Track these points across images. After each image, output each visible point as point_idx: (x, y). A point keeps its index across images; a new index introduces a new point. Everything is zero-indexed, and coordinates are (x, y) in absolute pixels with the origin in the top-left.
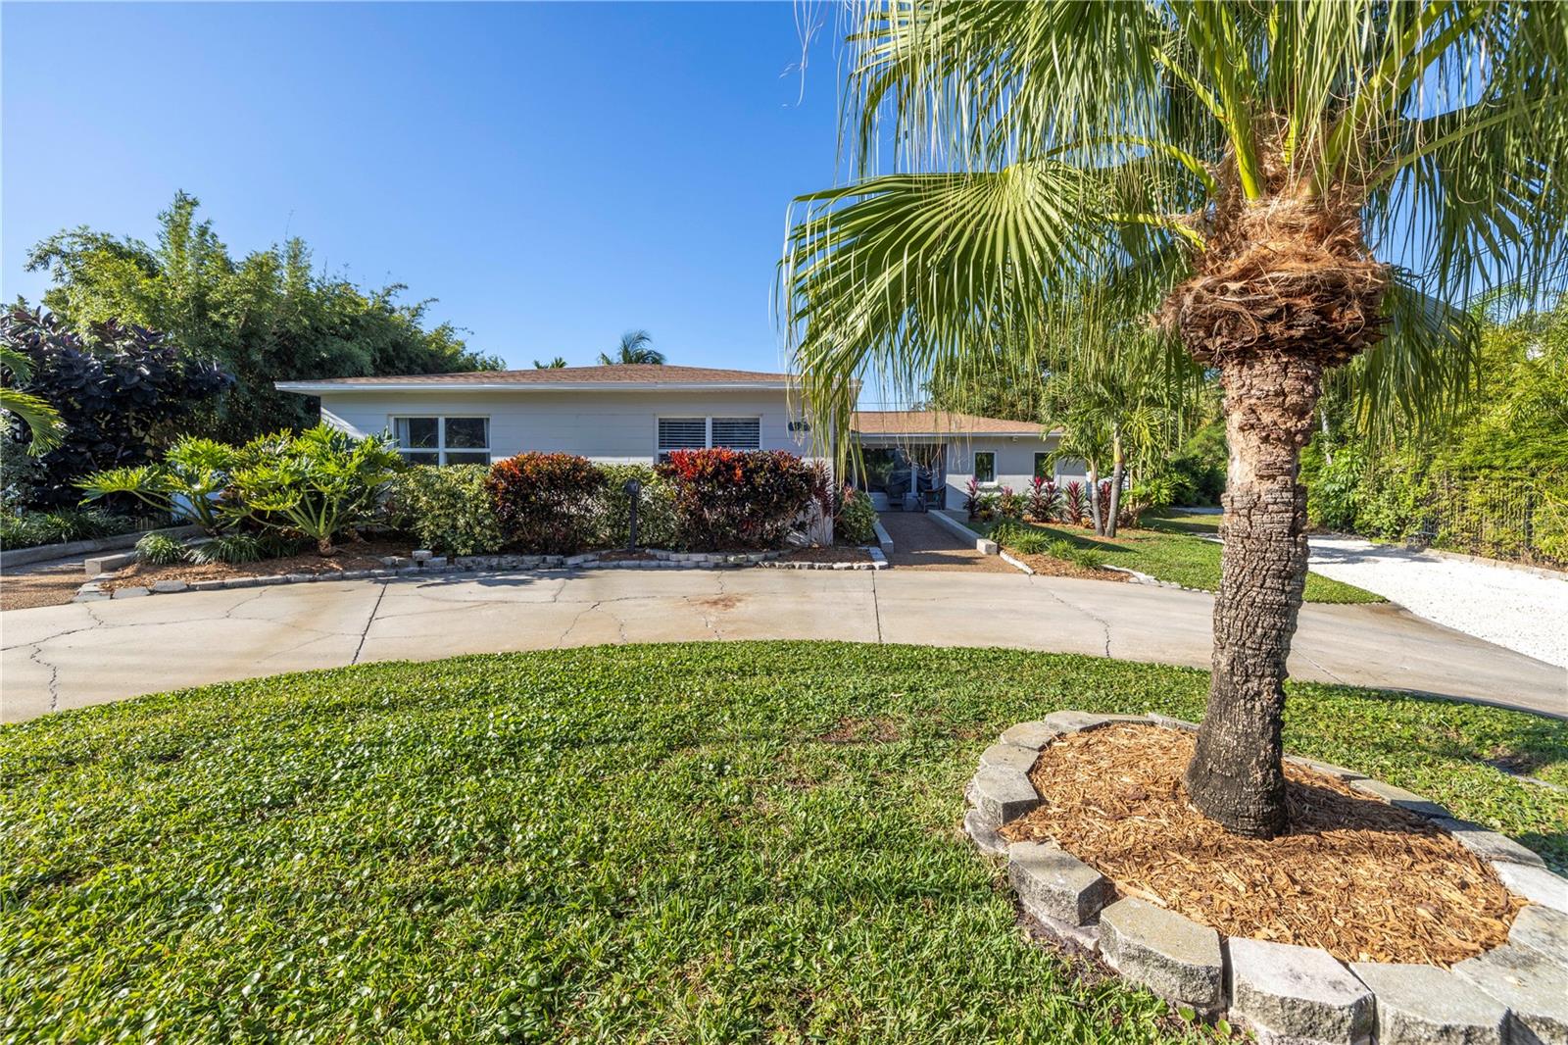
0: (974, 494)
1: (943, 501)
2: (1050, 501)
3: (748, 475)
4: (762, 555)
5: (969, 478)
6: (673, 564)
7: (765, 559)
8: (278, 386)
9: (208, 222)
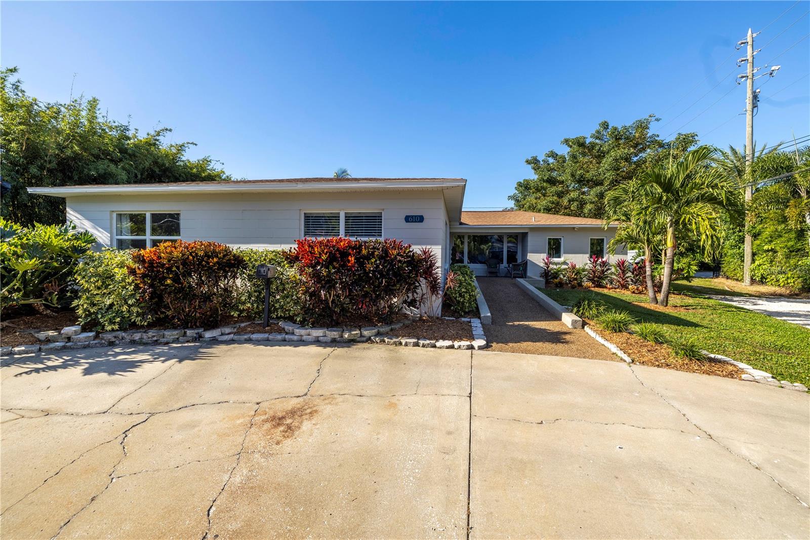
0: (548, 268)
1: (525, 270)
2: (603, 272)
3: (361, 261)
4: (375, 331)
5: (544, 256)
6: (295, 338)
7: (378, 334)
8: (30, 190)
9: (19, 81)
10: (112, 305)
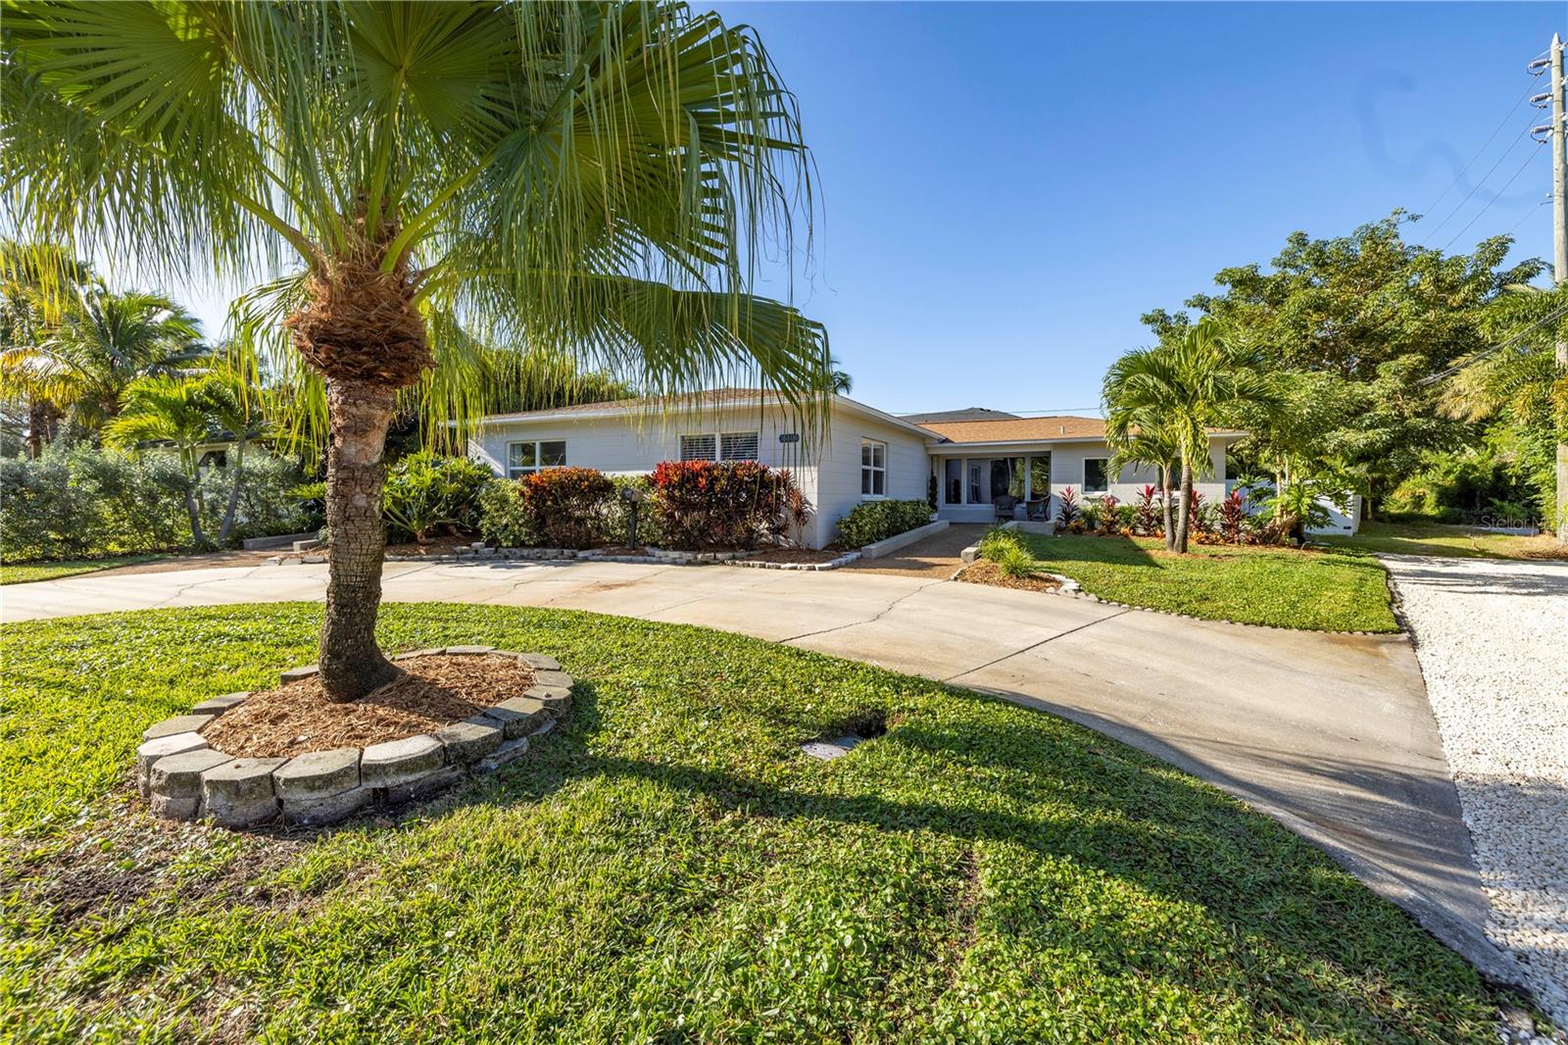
0: (1068, 504)
3: (714, 483)
10: (507, 525)
